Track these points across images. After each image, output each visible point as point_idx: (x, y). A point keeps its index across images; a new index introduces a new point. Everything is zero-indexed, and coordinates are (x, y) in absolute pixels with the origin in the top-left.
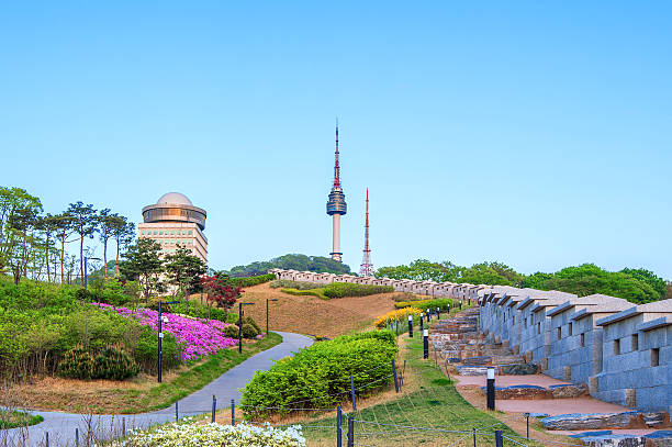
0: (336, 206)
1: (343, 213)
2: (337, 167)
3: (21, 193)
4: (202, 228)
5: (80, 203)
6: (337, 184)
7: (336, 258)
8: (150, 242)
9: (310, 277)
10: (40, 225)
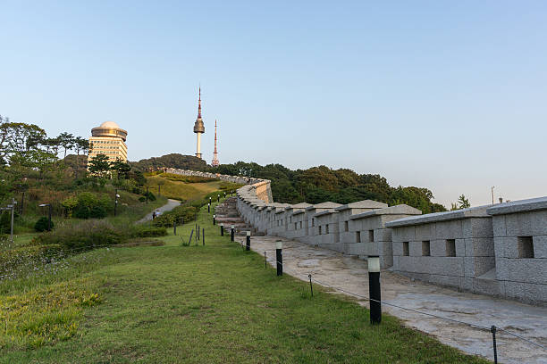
0: (198, 128)
1: (202, 132)
2: (200, 108)
3: (36, 127)
4: (124, 140)
5: (66, 133)
6: (199, 117)
7: (199, 156)
8: (104, 156)
9: (181, 172)
10: (44, 143)
